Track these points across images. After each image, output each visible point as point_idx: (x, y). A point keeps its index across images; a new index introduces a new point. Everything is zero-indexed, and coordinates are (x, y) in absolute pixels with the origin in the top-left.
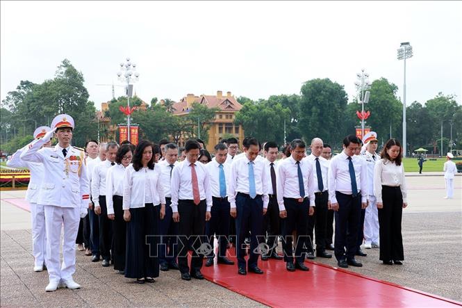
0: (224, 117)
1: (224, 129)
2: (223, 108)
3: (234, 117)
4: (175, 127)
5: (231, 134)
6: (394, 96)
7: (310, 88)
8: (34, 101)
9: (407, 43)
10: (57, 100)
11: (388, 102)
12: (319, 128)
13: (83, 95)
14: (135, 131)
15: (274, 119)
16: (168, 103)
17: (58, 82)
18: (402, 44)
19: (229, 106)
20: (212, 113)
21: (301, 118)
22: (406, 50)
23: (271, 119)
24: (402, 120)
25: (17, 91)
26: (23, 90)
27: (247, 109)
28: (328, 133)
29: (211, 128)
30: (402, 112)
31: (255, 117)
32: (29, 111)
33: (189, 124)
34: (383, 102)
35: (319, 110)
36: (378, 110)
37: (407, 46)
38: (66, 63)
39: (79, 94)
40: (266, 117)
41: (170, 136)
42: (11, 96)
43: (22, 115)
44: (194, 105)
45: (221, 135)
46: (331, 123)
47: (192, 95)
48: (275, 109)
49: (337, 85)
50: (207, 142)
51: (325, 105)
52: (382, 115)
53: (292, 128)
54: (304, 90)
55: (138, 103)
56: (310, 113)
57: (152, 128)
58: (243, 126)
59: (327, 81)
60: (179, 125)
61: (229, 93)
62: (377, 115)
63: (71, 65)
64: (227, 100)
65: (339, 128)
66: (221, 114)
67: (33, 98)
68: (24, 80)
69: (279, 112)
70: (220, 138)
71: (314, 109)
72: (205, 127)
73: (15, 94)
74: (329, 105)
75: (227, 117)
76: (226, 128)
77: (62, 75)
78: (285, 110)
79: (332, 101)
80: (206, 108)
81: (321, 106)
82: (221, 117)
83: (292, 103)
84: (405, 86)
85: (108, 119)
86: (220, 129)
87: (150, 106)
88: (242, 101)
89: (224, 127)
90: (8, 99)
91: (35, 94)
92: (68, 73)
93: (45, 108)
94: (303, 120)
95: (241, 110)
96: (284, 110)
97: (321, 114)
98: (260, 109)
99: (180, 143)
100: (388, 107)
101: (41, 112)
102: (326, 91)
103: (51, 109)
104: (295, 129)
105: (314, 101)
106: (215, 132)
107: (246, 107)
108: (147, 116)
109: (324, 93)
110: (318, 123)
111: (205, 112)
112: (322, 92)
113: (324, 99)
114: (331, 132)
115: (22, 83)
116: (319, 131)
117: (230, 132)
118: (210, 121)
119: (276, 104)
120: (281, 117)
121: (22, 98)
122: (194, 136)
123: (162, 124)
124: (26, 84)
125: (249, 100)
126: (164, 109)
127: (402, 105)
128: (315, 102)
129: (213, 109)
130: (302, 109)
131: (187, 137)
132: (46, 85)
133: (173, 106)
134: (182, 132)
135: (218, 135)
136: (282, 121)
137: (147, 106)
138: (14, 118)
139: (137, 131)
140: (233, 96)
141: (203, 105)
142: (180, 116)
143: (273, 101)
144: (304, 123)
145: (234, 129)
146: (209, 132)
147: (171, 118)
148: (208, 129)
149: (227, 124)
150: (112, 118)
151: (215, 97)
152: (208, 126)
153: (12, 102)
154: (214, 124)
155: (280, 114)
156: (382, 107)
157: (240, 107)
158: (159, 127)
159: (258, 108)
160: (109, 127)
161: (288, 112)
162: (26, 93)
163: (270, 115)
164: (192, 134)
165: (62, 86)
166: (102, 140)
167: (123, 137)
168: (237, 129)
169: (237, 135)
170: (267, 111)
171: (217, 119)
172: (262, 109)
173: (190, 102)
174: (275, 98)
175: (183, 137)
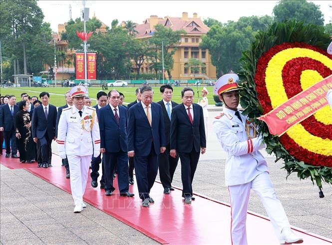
0: (190, 40)
1: (190, 54)
2: (188, 31)
3: (200, 41)
4: (137, 51)
5: (197, 59)
10: (9, 20)
13: (37, 16)
14: (92, 58)
15: (244, 42)
16: (130, 25)
19: (195, 29)
20: (177, 36)
23: (240, 42)
27: (214, 32)
29: (176, 53)
31: (224, 41)
33: (153, 49)
39: (33, 15)
40: (234, 42)
41: (132, 61)
44: (157, 27)
45: (186, 60)
47: (156, 16)
48: (244, 32)
49: (312, 5)
54: (276, 11)
55: (98, 25)
57: (113, 53)
58: (210, 50)
60: (141, 50)
61: (195, 14)
64: (193, 22)
66: (186, 37)
69: (248, 35)
70: (186, 64)
72: (169, 51)
75: (193, 40)
76: (192, 53)
80: (171, 30)
82: (186, 40)
83: (263, 25)
85: (65, 42)
86: (186, 53)
87: (110, 28)
88: (209, 23)
89: (190, 51)
95: (208, 33)
96: (254, 33)
98: (228, 32)
102: (301, 12)
106: (180, 57)
107: (214, 29)
108: (108, 39)
109: (298, 14)
111: (169, 35)
112: (296, 13)
117: (196, 57)
118: (175, 45)
119: (246, 26)
122: (158, 61)
123: (123, 48)
125: (217, 21)
126: (125, 32)
129: (178, 32)
131: (151, 62)
133: (135, 29)
134: (145, 57)
135: (183, 60)
137: (107, 28)
139: (94, 58)
140: (200, 19)
141: (167, 27)
142: (143, 39)
145: (200, 54)
146: (174, 57)
147: (133, 42)
148: (173, 53)
149: (192, 48)
150: (70, 42)
151: (180, 18)
152: (173, 50)
154: (180, 48)
155: (249, 37)
157: (206, 29)
158: (120, 51)
159: (226, 30)
160: (66, 51)
164: (156, 58)
166: (60, 64)
167: (80, 64)
168: (204, 54)
169: (204, 60)
170: (236, 34)
171: (182, 42)
172: (230, 32)
173: (153, 24)
174: (245, 19)
175: (146, 61)
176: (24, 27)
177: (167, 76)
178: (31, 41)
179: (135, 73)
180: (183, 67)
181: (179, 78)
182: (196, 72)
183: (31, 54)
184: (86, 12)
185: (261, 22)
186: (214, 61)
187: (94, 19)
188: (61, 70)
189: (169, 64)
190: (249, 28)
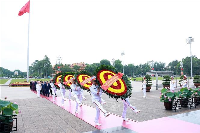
2: (82, 66)
3: (84, 68)
8: (38, 65)
10: (43, 64)
11: (120, 65)
15: (94, 69)
16: (69, 65)
17: (44, 60)
20: (79, 67)
22: (123, 53)
24: (123, 69)
27: (88, 66)
30: (123, 67)
31: (90, 68)
32: (37, 67)
33: (74, 70)
34: (118, 65)
36: (118, 67)
38: (46, 56)
39: (48, 63)
40: (92, 68)
43: (35, 68)
44: (75, 65)
47: (75, 63)
54: (101, 62)
55: (62, 65)
59: (106, 60)
69: (95, 67)
73: (34, 63)
82: (81, 68)
84: (123, 61)
85: (55, 69)
87: (65, 66)
88: (86, 64)
91: (39, 63)
92: (46, 58)
93: (41, 66)
96: (96, 67)
101: (40, 67)
103: (42, 67)
108: (64, 68)
109: (105, 63)
111: (78, 67)
115: (36, 61)
121: (36, 64)
123: (67, 70)
124: (37, 61)
125: (88, 64)
127: (123, 65)
132: (41, 61)
140: (84, 63)
141: (77, 65)
142: (72, 68)
143: (94, 65)
147: (70, 69)
151: (80, 63)
153: (33, 65)
154: (80, 70)
157: (86, 66)
160: (55, 71)
166: (54, 74)
172: (91, 66)
173: (74, 65)
174: (94, 64)
176: (46, 66)
178: (48, 69)
183: (48, 71)
184: (59, 62)
185: (98, 64)
188: (54, 75)
190: (95, 66)
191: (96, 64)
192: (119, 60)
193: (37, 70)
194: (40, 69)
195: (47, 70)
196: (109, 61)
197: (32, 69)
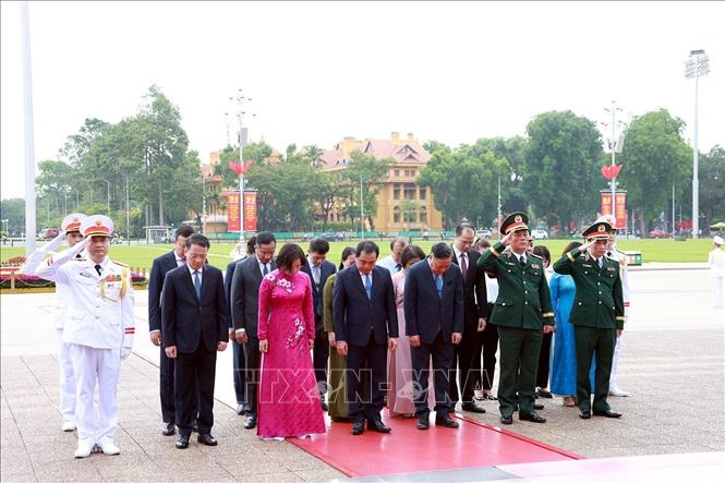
0: (402, 173)
1: (402, 193)
2: (400, 159)
3: (418, 174)
4: (323, 189)
5: (413, 201)
6: (679, 139)
7: (541, 126)
8: (106, 151)
9: (701, 51)
10: (140, 148)
11: (669, 147)
12: (555, 190)
13: (179, 140)
14: (252, 200)
15: (483, 176)
16: (314, 152)
17: (143, 121)
18: (693, 52)
19: (411, 157)
20: (383, 167)
21: (526, 175)
22: (698, 62)
23: (476, 176)
24: (692, 177)
25: (81, 134)
26: (88, 134)
27: (438, 159)
28: (570, 198)
29: (381, 192)
30: (692, 163)
31: (452, 174)
32: (99, 166)
33: (347, 186)
34: (660, 147)
35: (554, 162)
36: (653, 159)
37: (701, 56)
38: (153, 91)
39: (175, 139)
40: (468, 174)
41: (317, 204)
42: (72, 143)
43: (88, 173)
44: (354, 155)
45: (397, 203)
46: (575, 182)
47: (352, 138)
48: (483, 160)
49: (585, 120)
50: (375, 213)
51: (565, 152)
52: (658, 169)
53: (512, 189)
54: (531, 131)
55: (267, 152)
56: (541, 167)
57: (288, 192)
58: (431, 188)
59: (569, 115)
60: (329, 187)
61: (410, 134)
62: (650, 168)
63: (162, 95)
64: (407, 146)
65: (588, 190)
66: (397, 169)
67: (104, 146)
68: (91, 118)
69: (489, 165)
70: (396, 208)
71: (547, 159)
72: (371, 189)
73: (77, 139)
74: (572, 152)
75: (407, 173)
76: (405, 191)
77: (148, 109)
78: (501, 161)
79: (575, 146)
80: (374, 158)
81: (558, 155)
82: (397, 173)
83: (511, 151)
84: (696, 122)
85: (219, 178)
86: (396, 192)
87: (285, 157)
88: (431, 148)
89: (402, 189)
90: (68, 146)
91: (108, 139)
92: (157, 106)
93: (122, 160)
94: (529, 177)
95: (429, 163)
96: (498, 163)
97: (558, 168)
98: (459, 160)
99: (332, 215)
100: (669, 156)
101: (116, 168)
102: (567, 131)
103: (130, 163)
104: (518, 191)
105: (547, 147)
106: (387, 198)
107: (438, 157)
108: (281, 173)
109: (564, 134)
110: (553, 182)
111: (371, 165)
112: (560, 132)
113: (563, 144)
114: (574, 195)
115: (88, 122)
116: (555, 195)
117: (411, 198)
118: (380, 180)
119: (485, 152)
120: (493, 173)
121: (89, 145)
122: (355, 204)
123: (303, 186)
124: (94, 124)
125: (443, 145)
126: (306, 162)
127: (691, 151)
128: (549, 148)
129: (384, 161)
130: (527, 160)
131: (344, 205)
132: (123, 124)
133: (321, 157)
134: (335, 198)
135: (392, 202)
136: (495, 179)
137: (280, 157)
138: (76, 177)
139: (254, 199)
140: (417, 141)
141: (369, 154)
142: (333, 172)
143: (477, 152)
144: (531, 183)
145: (418, 192)
146: (379, 198)
147: (317, 176)
148: (376, 192)
149: (406, 184)
150: (226, 177)
151: (387, 142)
152: (376, 187)
153: (73, 152)
154: (386, 184)
155: (491, 169)
156: (658, 155)
157: (426, 157)
158: (299, 189)
159: (456, 158)
160: (220, 191)
161: (504, 165)
162: (94, 137)
163: (477, 171)
164: (352, 199)
165: (148, 127)
166: (210, 210)
167: (234, 209)
168: (423, 193)
169: (423, 203)
170: (470, 163)
171: (391, 176)
172: (462, 160)
173: (347, 149)
174: (485, 143)
175: (337, 205)
176: (161, 158)
177: (368, 226)
178: (169, 177)
179: (321, 222)
180: (392, 212)
181: (387, 228)
182: (412, 220)
183: (170, 195)
185: (508, 146)
186: (439, 205)
187: (262, 144)
188: (212, 218)
189: (371, 207)
190: (490, 155)
191: (500, 148)
192: (663, 115)
193: (99, 184)
194: (116, 178)
195: (168, 187)
196: (591, 125)
197: (61, 182)
